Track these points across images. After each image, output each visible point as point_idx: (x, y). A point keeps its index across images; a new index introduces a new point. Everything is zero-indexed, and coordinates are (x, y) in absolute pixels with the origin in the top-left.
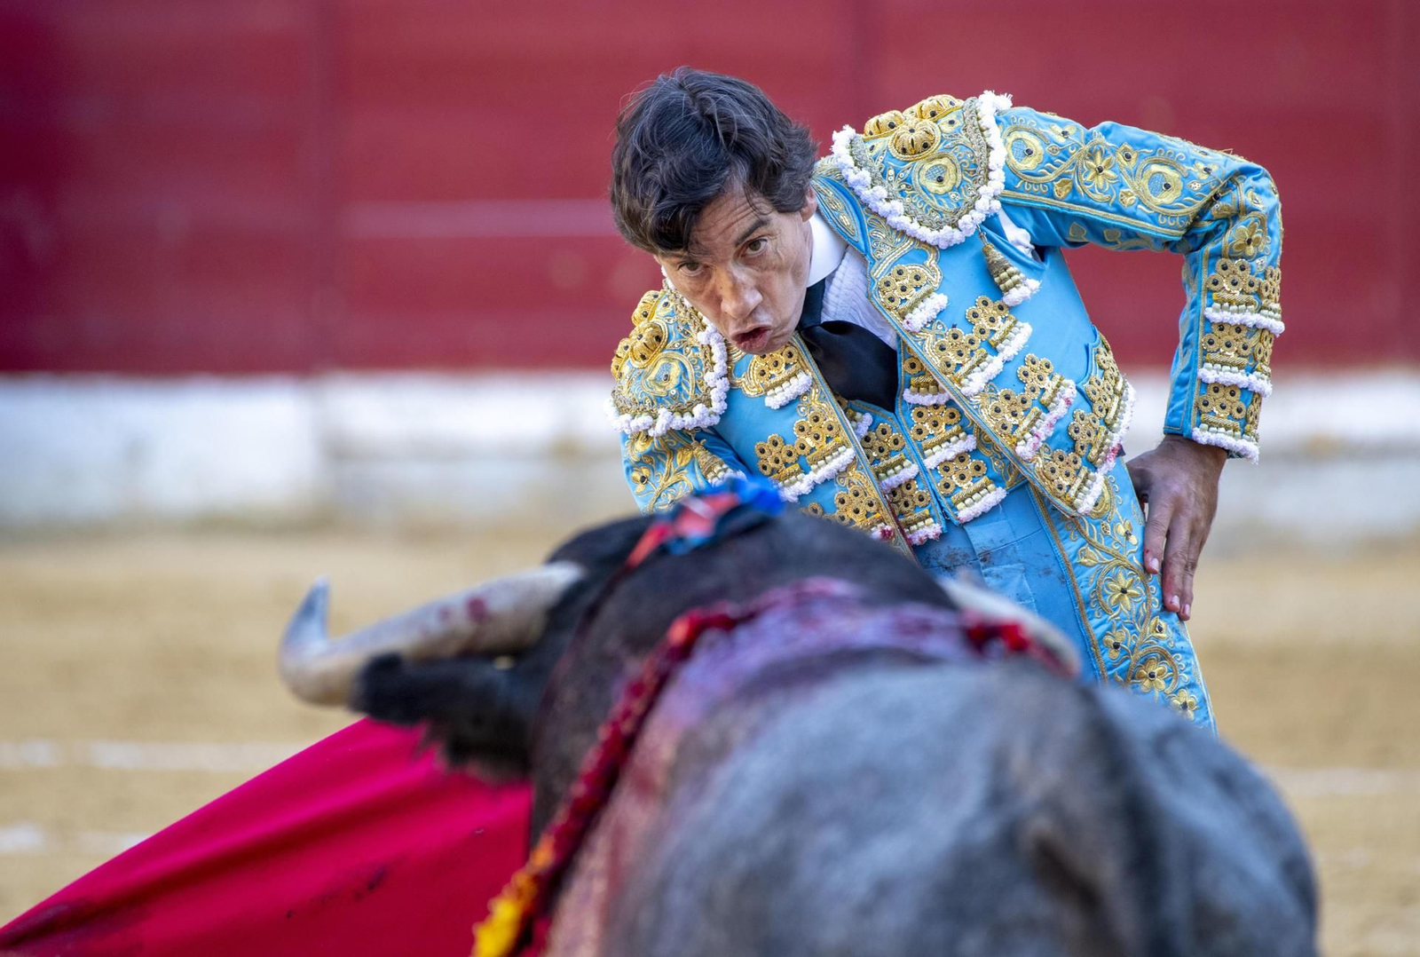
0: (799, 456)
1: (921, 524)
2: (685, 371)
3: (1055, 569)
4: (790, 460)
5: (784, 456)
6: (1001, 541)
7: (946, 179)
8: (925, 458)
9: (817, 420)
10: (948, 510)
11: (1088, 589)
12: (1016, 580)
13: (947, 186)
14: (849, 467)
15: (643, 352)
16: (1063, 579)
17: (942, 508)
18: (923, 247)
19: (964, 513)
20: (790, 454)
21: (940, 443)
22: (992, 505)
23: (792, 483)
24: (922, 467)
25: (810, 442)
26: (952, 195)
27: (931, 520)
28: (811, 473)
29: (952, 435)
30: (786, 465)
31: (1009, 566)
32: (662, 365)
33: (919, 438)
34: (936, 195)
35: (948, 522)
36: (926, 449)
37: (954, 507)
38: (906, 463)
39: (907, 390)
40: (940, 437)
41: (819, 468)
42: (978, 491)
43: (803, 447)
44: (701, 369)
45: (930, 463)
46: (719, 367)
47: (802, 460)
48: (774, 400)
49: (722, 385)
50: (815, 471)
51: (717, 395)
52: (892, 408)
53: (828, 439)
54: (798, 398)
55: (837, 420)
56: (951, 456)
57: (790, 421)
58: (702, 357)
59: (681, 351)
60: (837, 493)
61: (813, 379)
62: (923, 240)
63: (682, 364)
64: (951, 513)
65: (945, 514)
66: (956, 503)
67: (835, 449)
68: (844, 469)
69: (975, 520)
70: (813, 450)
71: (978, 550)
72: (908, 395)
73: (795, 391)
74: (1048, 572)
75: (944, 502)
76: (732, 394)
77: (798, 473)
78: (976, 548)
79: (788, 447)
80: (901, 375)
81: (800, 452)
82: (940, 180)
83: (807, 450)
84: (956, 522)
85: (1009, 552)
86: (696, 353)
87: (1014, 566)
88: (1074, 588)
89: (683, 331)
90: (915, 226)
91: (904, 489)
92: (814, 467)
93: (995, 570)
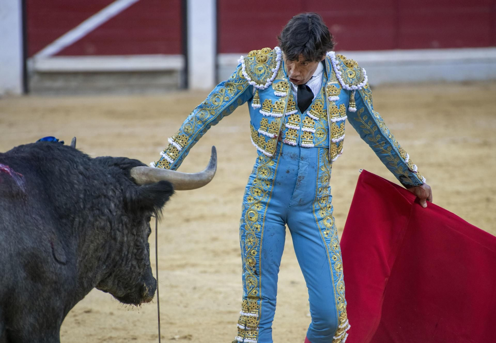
0: (272, 107)
1: (292, 140)
2: (265, 73)
3: (315, 168)
4: (270, 107)
5: (269, 105)
6: (307, 156)
7: (352, 75)
8: (303, 127)
9: (281, 103)
10: (300, 141)
11: (320, 176)
12: (306, 166)
13: (351, 77)
14: (279, 118)
15: (260, 60)
16: (316, 171)
17: (299, 140)
18: (340, 85)
19: (303, 144)
20: (271, 106)
21: (308, 127)
22: (310, 147)
23: (266, 112)
24: (301, 129)
25: (276, 107)
26: (351, 80)
27: (295, 141)
28: (271, 113)
29: (311, 127)
30: (268, 107)
31: (306, 162)
32: (261, 67)
33: (304, 123)
34: (348, 77)
35: (299, 144)
36: (304, 126)
37: (302, 142)
38: (298, 126)
39: (308, 111)
40: (308, 126)
41: (274, 113)
42: (309, 142)
43: (274, 106)
44: (268, 75)
45: (303, 129)
46: (272, 79)
47: (272, 109)
48: (276, 93)
49: (270, 83)
50: (272, 113)
51: (267, 84)
52: (302, 113)
53: (279, 109)
54: (280, 96)
55: (285, 107)
56: (308, 131)
57: (276, 100)
58: (270, 73)
59: (267, 67)
60: (273, 120)
61: (287, 95)
62: (341, 84)
63: (265, 71)
64: (300, 143)
65: (299, 142)
66: (303, 141)
67: (279, 112)
68: (277, 117)
69: (304, 147)
70: (275, 108)
71: (301, 156)
72: (308, 113)
73: (281, 95)
74: (313, 168)
75: (300, 140)
76: (270, 86)
77: (269, 111)
78: (301, 155)
79: (271, 104)
80: (310, 107)
81: (273, 107)
82: (351, 75)
83: (274, 108)
84: (300, 145)
85: (307, 159)
86: (270, 71)
87: (307, 163)
88: (318, 174)
89: (271, 64)
90: (342, 79)
91: (293, 130)
92: (273, 112)
93: (303, 162)
